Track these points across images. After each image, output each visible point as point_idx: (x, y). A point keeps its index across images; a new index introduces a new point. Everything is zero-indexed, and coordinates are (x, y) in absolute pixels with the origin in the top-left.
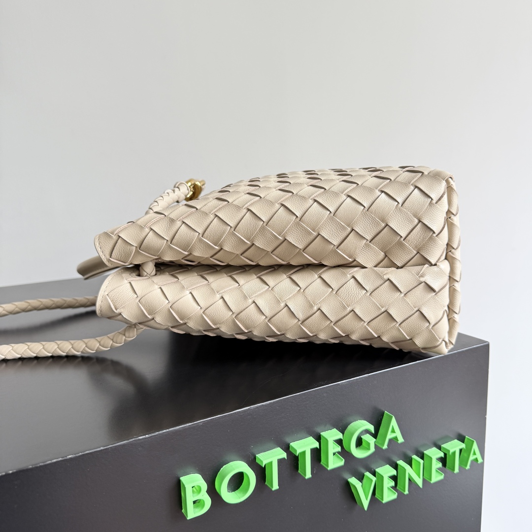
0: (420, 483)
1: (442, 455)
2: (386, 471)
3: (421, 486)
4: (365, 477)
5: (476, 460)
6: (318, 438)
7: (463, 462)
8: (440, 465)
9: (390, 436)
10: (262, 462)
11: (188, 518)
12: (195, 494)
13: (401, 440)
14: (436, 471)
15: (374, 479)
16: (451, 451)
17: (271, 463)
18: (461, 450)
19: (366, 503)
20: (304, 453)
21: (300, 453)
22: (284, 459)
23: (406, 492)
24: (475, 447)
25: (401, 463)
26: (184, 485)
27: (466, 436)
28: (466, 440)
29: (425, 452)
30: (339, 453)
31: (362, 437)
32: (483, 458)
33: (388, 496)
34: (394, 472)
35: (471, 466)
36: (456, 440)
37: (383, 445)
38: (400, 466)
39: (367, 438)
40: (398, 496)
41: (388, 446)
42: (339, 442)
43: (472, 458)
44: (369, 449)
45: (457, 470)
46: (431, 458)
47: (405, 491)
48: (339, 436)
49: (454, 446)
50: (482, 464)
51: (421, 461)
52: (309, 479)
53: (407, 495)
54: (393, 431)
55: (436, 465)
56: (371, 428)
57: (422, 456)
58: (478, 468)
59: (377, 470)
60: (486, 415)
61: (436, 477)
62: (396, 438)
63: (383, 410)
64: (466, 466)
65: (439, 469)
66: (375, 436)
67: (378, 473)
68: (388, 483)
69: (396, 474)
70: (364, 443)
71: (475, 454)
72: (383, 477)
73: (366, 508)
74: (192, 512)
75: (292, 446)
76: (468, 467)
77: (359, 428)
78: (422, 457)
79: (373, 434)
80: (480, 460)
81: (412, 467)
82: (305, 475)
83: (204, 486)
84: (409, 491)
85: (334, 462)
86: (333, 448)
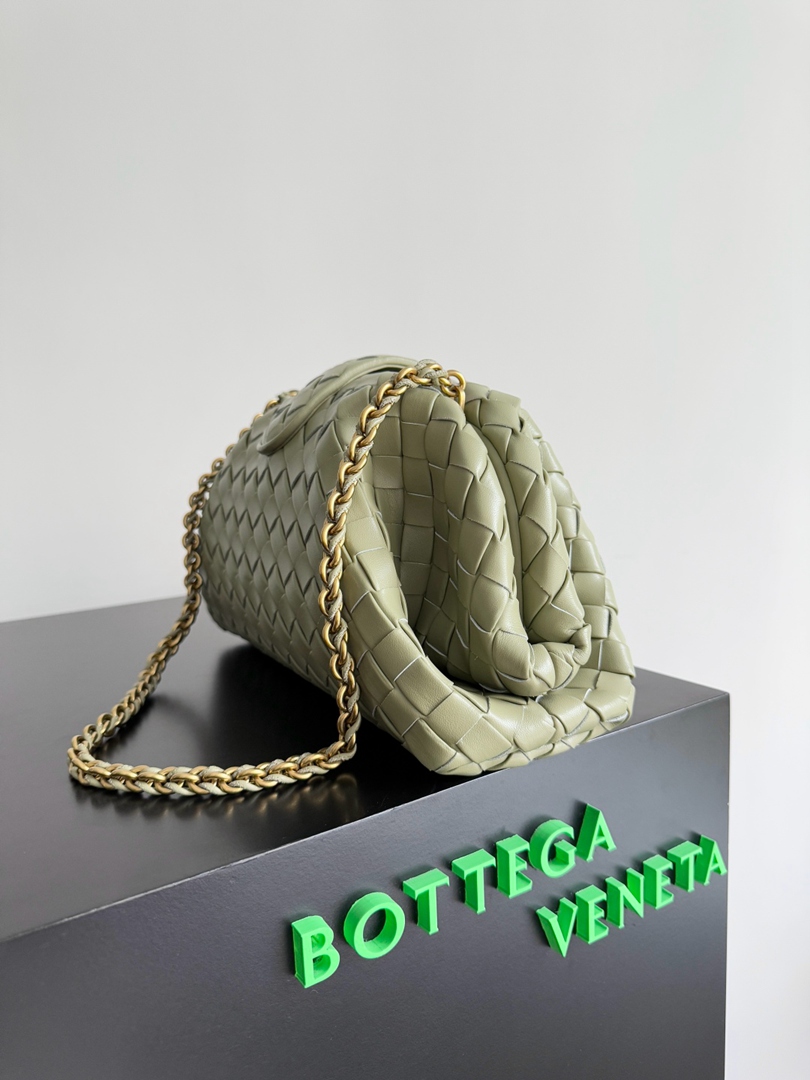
0: (639, 908)
1: (670, 865)
2: (593, 896)
3: (641, 914)
4: (561, 906)
5: (718, 871)
6: (493, 850)
7: (700, 876)
8: (668, 881)
9: (596, 842)
10: (414, 892)
11: (306, 986)
12: (316, 947)
13: (612, 846)
14: (663, 891)
15: (575, 908)
16: (683, 859)
17: (427, 893)
18: (696, 857)
19: (564, 946)
20: (474, 876)
21: (468, 877)
22: (445, 886)
23: (622, 925)
24: (716, 850)
25: (611, 881)
26: (299, 935)
27: (702, 836)
28: (701, 840)
29: (645, 862)
30: (524, 871)
31: (556, 845)
32: (727, 867)
33: (595, 934)
34: (603, 896)
35: (710, 881)
36: (688, 842)
37: (587, 856)
38: (612, 886)
39: (564, 846)
40: (609, 933)
41: (594, 856)
42: (524, 855)
44: (566, 862)
45: (691, 887)
46: (654, 872)
47: (619, 924)
48: (526, 846)
49: (687, 852)
50: (726, 875)
51: (642, 878)
52: (482, 914)
53: (622, 929)
54: (601, 834)
55: (663, 881)
56: (570, 831)
57: (640, 868)
58: (721, 881)
59: (577, 894)
60: (728, 801)
61: (662, 901)
62: (604, 845)
63: (586, 802)
64: (704, 881)
65: (667, 887)
66: (574, 842)
67: (580, 899)
68: (595, 914)
69: (605, 899)
70: (558, 854)
71: (715, 861)
72: (587, 904)
73: (564, 954)
74: (312, 977)
75: (456, 867)
76: (707, 882)
77: (554, 831)
78: (641, 872)
79: (571, 839)
80: (723, 871)
81: (626, 885)
82: (476, 909)
83: (329, 934)
84: (625, 924)
85: (517, 888)
86: (516, 866)
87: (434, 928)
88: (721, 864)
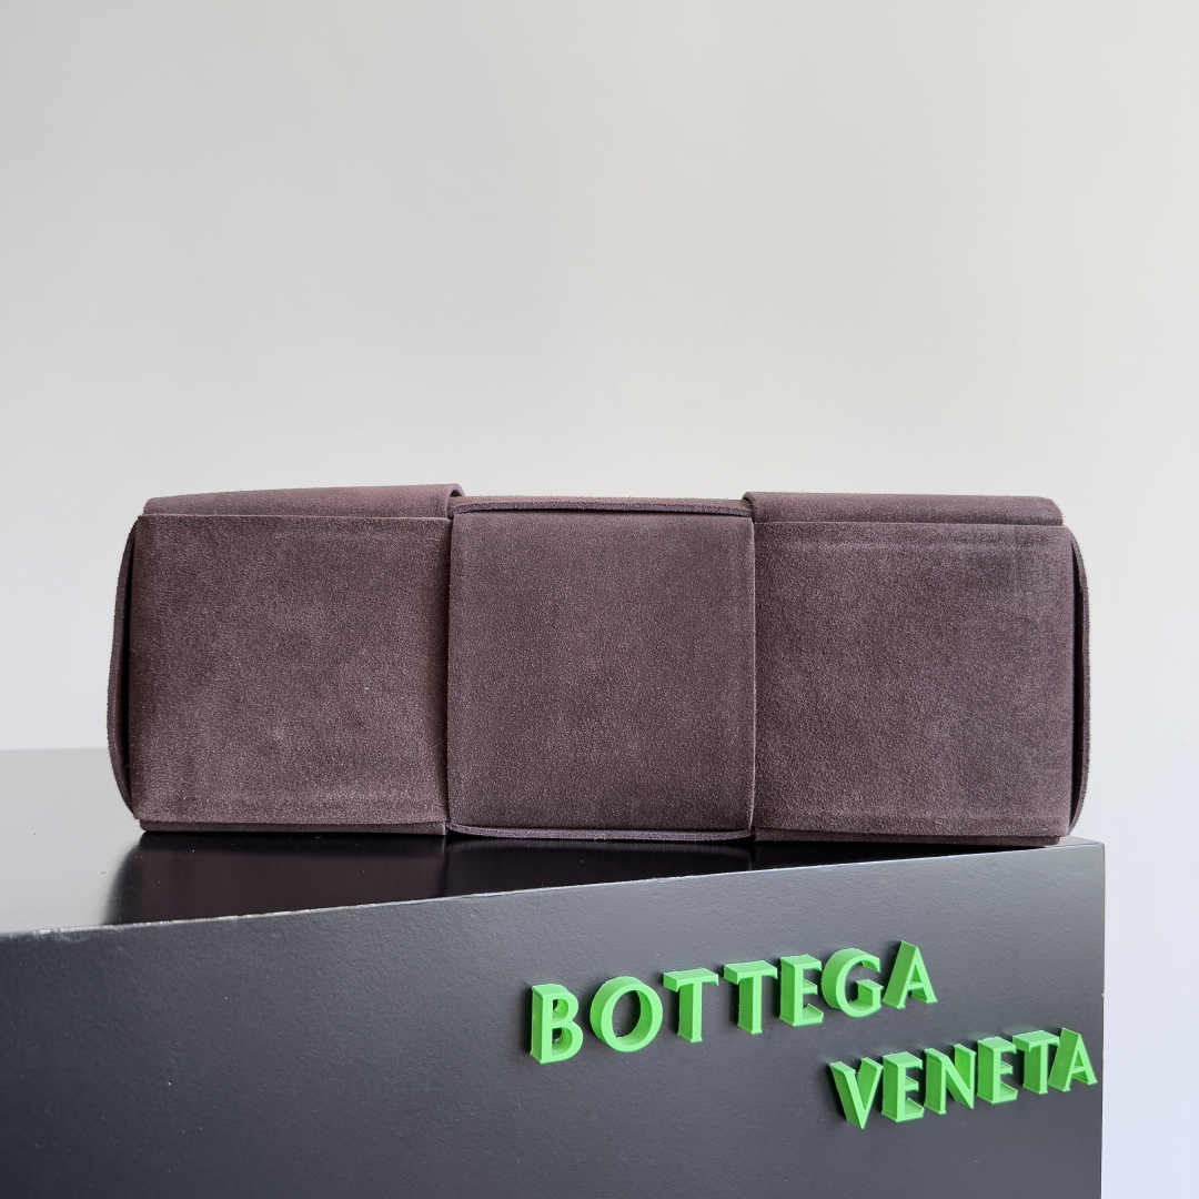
0: (969, 1098)
1: (1015, 1052)
2: (905, 1061)
3: (971, 1103)
4: (862, 1064)
5: (1084, 1074)
6: (778, 964)
8: (1009, 1070)
9: (909, 986)
10: (674, 984)
12: (557, 1017)
13: (931, 998)
14: (1002, 1079)
15: (880, 1068)
16: (1032, 1045)
17: (690, 987)
18: (1053, 1050)
19: (862, 1112)
20: (749, 981)
21: (742, 980)
22: (714, 984)
23: (943, 1111)
24: (1080, 1047)
25: (930, 1051)
27: (1064, 1028)
28: (1063, 1033)
29: (979, 1041)
30: (813, 997)
32: (1099, 1076)
33: (906, 1112)
34: (918, 1063)
35: (1072, 1086)
37: (898, 1002)
38: (932, 1055)
40: (926, 1113)
41: (906, 1004)
42: (816, 977)
43: (1073, 1070)
44: (870, 1003)
45: (1043, 1090)
46: (991, 1051)
47: (939, 1108)
48: (817, 965)
49: (1038, 1040)
50: (1098, 1088)
51: (973, 1054)
52: (759, 1035)
53: (943, 1116)
54: (916, 978)
55: (1001, 1066)
56: (876, 962)
57: (975, 1047)
58: (1088, 1100)
59: (887, 1057)
61: (1002, 1095)
62: (922, 991)
63: (895, 939)
64: (1064, 1086)
65: (1005, 1078)
66: (884, 979)
67: (888, 1062)
68: (907, 1085)
69: (921, 1067)
70: (861, 993)
71: (1079, 1063)
72: (896, 1067)
73: (863, 1125)
74: (548, 1053)
75: (728, 969)
76: (1067, 1088)
77: (854, 957)
80: (1092, 1080)
81: (953, 1061)
82: (751, 1027)
83: (574, 1006)
84: (947, 1109)
85: (803, 1017)
86: (802, 988)
87: (697, 1037)
88: (1087, 1068)
